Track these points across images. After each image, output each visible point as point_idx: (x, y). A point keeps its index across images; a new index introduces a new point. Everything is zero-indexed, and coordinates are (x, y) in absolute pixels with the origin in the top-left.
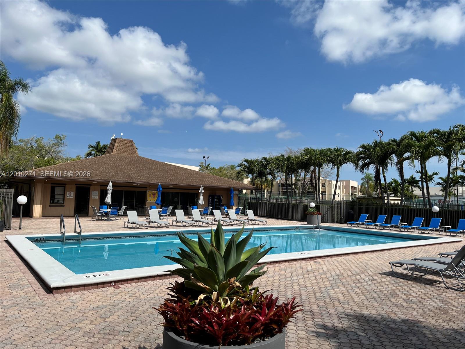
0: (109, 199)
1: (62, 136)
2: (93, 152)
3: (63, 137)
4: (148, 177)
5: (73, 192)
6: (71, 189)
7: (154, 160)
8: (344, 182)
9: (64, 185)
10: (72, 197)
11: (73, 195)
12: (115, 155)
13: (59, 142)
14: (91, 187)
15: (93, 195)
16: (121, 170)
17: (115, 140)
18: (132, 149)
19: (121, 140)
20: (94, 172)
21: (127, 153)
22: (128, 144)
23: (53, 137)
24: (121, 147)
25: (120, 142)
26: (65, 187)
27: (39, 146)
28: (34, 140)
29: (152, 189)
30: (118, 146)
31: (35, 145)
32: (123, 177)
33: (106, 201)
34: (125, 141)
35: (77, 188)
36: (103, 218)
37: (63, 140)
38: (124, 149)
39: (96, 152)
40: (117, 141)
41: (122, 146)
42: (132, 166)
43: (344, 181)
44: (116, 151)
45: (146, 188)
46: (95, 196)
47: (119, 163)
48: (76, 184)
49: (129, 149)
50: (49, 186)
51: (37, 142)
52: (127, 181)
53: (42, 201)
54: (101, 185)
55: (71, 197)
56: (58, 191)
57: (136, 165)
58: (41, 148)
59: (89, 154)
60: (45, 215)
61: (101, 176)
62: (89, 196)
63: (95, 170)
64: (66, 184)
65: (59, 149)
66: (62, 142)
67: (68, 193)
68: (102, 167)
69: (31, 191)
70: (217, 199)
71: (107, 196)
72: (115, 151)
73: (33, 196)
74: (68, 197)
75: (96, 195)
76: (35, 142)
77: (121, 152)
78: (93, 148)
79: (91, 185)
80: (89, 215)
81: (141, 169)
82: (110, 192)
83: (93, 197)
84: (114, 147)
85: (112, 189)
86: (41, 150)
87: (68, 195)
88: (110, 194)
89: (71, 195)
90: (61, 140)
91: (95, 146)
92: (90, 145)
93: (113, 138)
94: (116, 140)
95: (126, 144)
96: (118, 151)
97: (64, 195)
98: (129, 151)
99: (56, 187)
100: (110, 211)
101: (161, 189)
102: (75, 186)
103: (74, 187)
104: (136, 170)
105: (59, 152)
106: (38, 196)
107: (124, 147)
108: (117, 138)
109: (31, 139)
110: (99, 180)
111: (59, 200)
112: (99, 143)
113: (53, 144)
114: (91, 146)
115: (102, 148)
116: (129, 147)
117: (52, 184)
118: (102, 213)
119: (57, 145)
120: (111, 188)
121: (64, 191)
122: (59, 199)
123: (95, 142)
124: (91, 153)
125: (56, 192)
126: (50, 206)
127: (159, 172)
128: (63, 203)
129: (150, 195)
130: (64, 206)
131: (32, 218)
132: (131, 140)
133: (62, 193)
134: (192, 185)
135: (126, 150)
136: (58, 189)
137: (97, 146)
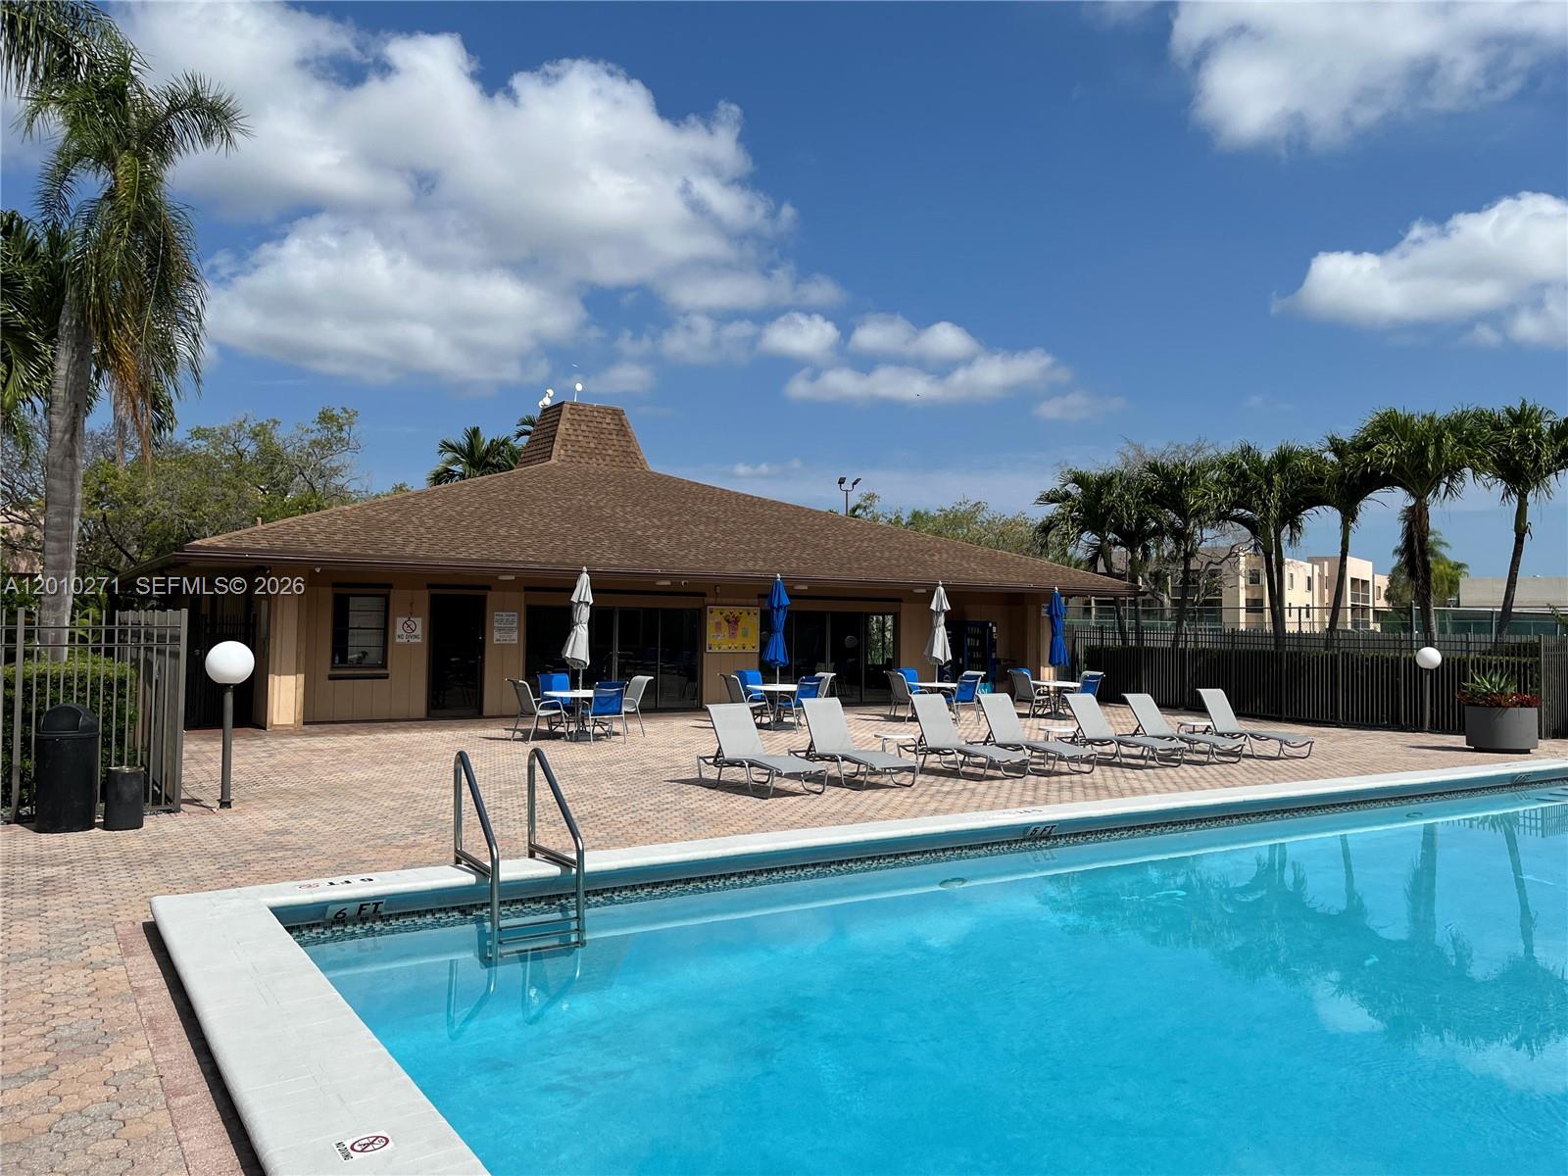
0: (579, 647)
1: (344, 415)
2: (458, 469)
3: (347, 415)
4: (716, 550)
5: (420, 619)
6: (411, 604)
7: (710, 487)
8: (1326, 563)
9: (384, 591)
10: (416, 637)
11: (418, 632)
12: (561, 468)
13: (332, 434)
14: (492, 597)
15: (500, 629)
16: (604, 523)
17: (556, 409)
18: (623, 443)
19: (581, 408)
20: (502, 532)
21: (604, 460)
22: (605, 426)
23: (310, 419)
24: (581, 438)
25: (577, 417)
26: (387, 598)
27: (263, 452)
28: (248, 429)
29: (725, 600)
30: (571, 431)
31: (251, 448)
32: (622, 553)
33: (568, 655)
34: (596, 414)
35: (434, 599)
36: (560, 729)
37: (346, 428)
38: (592, 445)
39: (468, 468)
40: (566, 414)
41: (587, 434)
42: (638, 508)
43: (1326, 559)
44: (562, 452)
45: (703, 595)
46: (505, 633)
47: (585, 495)
48: (430, 586)
49: (614, 445)
50: (327, 594)
51: (258, 435)
52: (639, 566)
53: (302, 658)
54: (527, 589)
55: (411, 640)
56: (362, 613)
57: (653, 504)
58: (271, 457)
59: (442, 473)
60: (315, 717)
61: (534, 550)
62: (484, 635)
63: (502, 526)
64: (390, 586)
65: (336, 461)
66: (344, 435)
67: (400, 621)
68: (530, 514)
69: (255, 616)
70: (974, 636)
71: (573, 636)
72: (558, 451)
73: (263, 636)
74: (402, 641)
75: (511, 629)
76: (251, 435)
77: (584, 455)
78: (456, 452)
79: (489, 588)
80: (484, 714)
81: (676, 518)
82: (584, 614)
83: (496, 635)
84: (554, 436)
85: (591, 602)
86: (274, 462)
87: (399, 631)
88: (586, 626)
89: (411, 632)
90: (341, 429)
91: (464, 442)
92: (445, 443)
93: (547, 401)
94: (561, 411)
95: (600, 426)
96: (570, 453)
97: (385, 630)
98: (610, 452)
99: (351, 598)
100: (589, 699)
101: (786, 601)
102: (427, 591)
103: (423, 598)
104: (658, 523)
105: (335, 471)
106: (286, 636)
107: (591, 435)
108: (563, 403)
109: (237, 424)
110: (529, 566)
111: (365, 654)
112: (476, 432)
113: (315, 443)
114: (447, 446)
115: (488, 451)
116: (610, 437)
117: (335, 585)
118: (555, 706)
119: (325, 446)
120: (587, 600)
121: (383, 613)
122: (366, 650)
123: (463, 430)
124: (447, 471)
125: (354, 620)
126: (331, 678)
127: (747, 530)
128: (384, 666)
129: (718, 626)
130: (386, 677)
131: (265, 729)
132: (618, 407)
133: (374, 621)
134: (889, 579)
135: (600, 447)
136: (362, 608)
137: (471, 445)
